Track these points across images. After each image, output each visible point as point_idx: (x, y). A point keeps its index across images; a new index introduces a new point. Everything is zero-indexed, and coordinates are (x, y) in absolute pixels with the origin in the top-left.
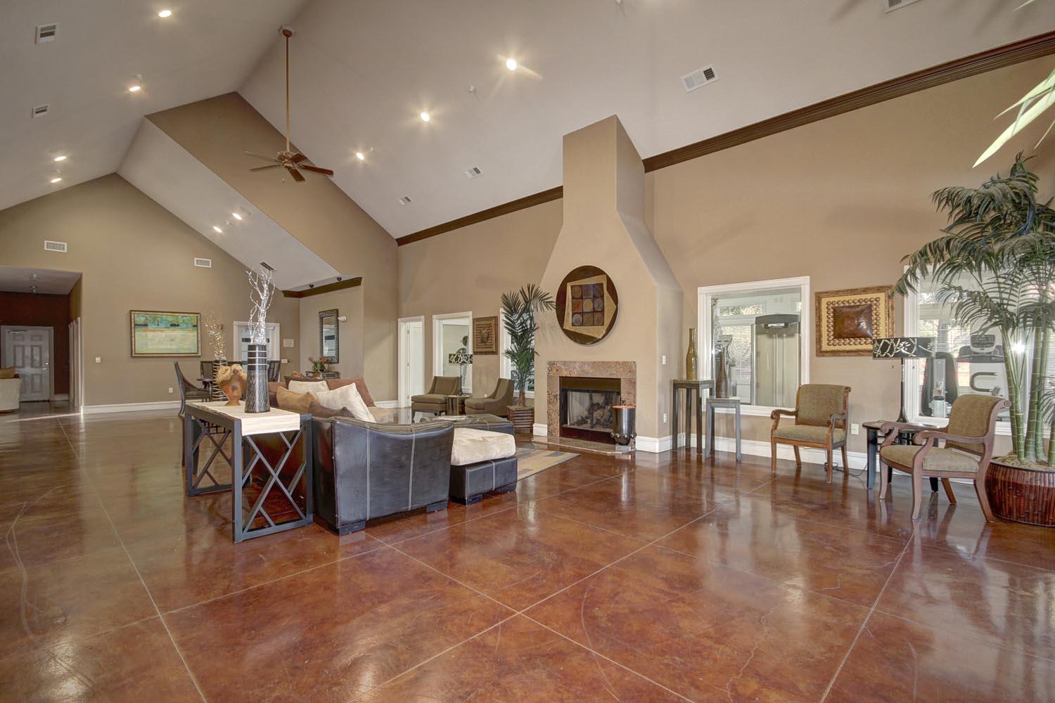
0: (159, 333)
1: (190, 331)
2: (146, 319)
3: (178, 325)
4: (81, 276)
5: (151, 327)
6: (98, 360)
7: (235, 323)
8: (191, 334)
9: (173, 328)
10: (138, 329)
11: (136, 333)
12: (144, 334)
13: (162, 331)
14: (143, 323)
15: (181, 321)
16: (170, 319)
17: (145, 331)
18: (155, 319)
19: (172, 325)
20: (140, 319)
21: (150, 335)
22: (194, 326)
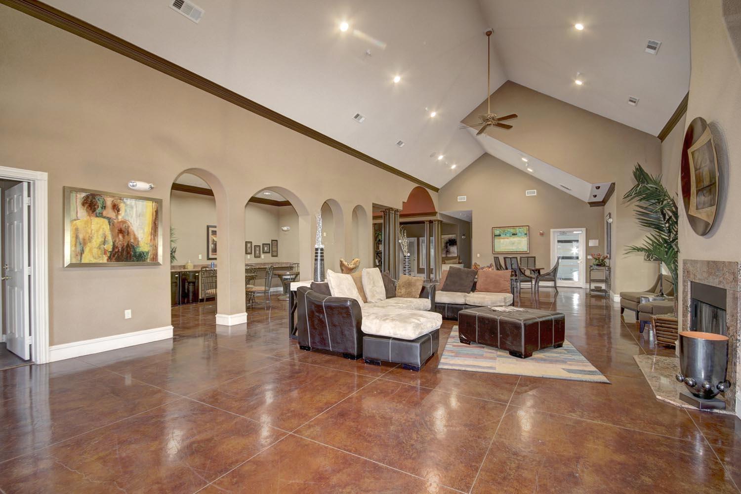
0: (506, 240)
1: (522, 238)
2: (500, 232)
3: (516, 234)
4: (472, 211)
5: (502, 236)
6: (478, 255)
7: (552, 230)
8: (523, 239)
9: (514, 236)
10: (496, 238)
11: (495, 240)
12: (499, 240)
13: (508, 238)
14: (498, 234)
15: (518, 232)
16: (512, 231)
17: (499, 239)
18: (504, 231)
19: (514, 234)
20: (497, 232)
21: (502, 240)
22: (526, 234)
